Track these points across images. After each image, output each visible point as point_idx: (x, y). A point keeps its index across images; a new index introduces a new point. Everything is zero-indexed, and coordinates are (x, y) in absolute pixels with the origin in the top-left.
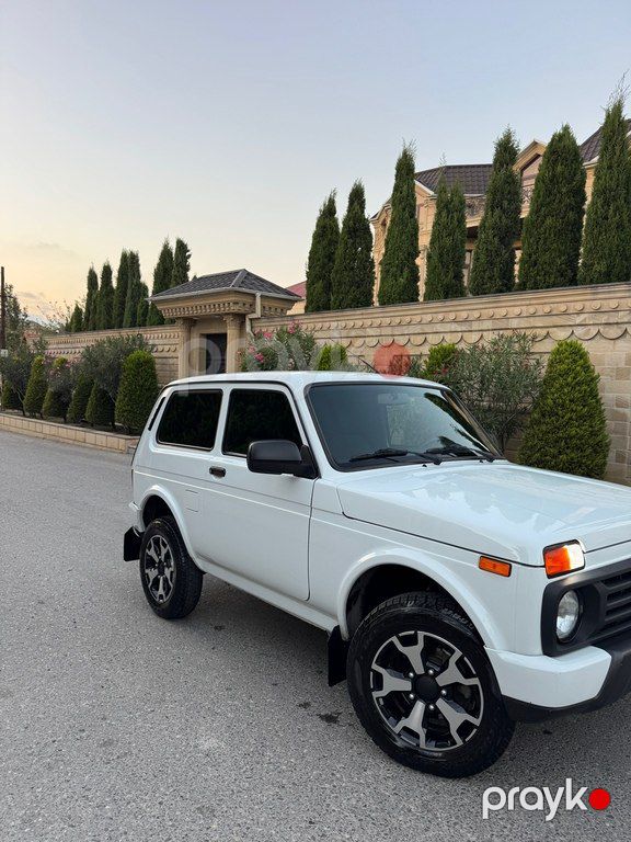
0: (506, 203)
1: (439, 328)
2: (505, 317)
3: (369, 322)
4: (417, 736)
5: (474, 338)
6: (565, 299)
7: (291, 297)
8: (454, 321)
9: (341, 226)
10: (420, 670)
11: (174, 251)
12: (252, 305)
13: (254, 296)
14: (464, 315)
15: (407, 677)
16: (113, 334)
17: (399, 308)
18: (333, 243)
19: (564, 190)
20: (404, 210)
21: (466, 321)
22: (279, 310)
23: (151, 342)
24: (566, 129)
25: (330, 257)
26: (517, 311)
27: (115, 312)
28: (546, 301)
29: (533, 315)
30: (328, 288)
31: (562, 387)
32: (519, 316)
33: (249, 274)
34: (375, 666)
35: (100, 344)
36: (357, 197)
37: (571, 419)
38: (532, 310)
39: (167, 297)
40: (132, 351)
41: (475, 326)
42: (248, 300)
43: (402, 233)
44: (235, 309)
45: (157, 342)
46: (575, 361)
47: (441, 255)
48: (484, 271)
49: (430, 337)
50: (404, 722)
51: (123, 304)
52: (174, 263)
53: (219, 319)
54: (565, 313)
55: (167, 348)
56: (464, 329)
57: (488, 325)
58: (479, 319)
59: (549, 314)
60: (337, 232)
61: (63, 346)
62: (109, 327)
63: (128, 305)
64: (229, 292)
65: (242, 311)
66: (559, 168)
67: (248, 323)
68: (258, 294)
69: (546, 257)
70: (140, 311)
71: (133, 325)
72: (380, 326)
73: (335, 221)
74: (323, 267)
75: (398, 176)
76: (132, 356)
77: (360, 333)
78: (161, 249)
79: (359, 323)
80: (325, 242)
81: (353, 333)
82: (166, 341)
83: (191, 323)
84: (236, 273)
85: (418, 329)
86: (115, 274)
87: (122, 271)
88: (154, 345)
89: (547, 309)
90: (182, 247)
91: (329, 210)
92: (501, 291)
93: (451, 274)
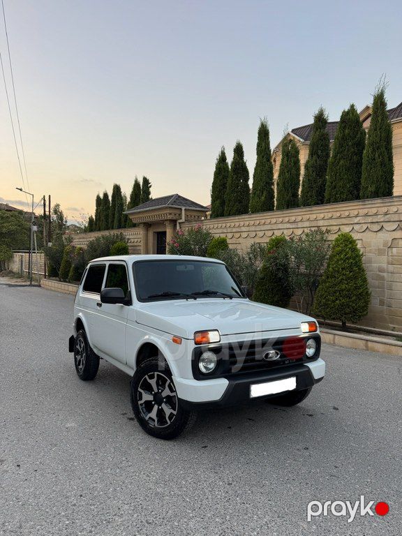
0: (320, 152)
1: (280, 226)
2: (316, 219)
3: (242, 224)
4: (154, 420)
5: (299, 232)
6: (348, 208)
7: (203, 209)
8: (288, 222)
9: (230, 167)
10: (156, 390)
11: (141, 184)
12: (180, 215)
13: (181, 209)
14: (293, 219)
15: (151, 393)
16: (106, 233)
17: (261, 215)
18: (225, 177)
19: (350, 144)
20: (263, 157)
21: (295, 222)
22: (196, 217)
23: (128, 237)
24: (352, 106)
25: (224, 185)
26: (322, 215)
27: (110, 220)
28: (337, 210)
29: (331, 218)
30: (223, 203)
31: (338, 260)
32: (323, 219)
33: (179, 197)
34: (139, 389)
35: (98, 239)
36: (239, 150)
37: (342, 279)
38: (330, 215)
39: (135, 211)
40: (115, 242)
41: (300, 225)
42: (178, 212)
43: (262, 171)
44: (169, 217)
45: (131, 237)
46: (346, 245)
47: (284, 183)
48: (308, 193)
49: (276, 232)
50: (150, 415)
51: (114, 215)
52: (141, 191)
53: (162, 223)
54: (348, 216)
55: (136, 240)
56: (294, 226)
57: (307, 224)
58: (301, 221)
59: (340, 217)
60: (228, 171)
61: (81, 240)
62: (107, 228)
63: (116, 216)
64: (166, 208)
65: (174, 218)
66: (347, 131)
67: (178, 225)
68: (183, 208)
69: (341, 184)
70: (123, 220)
71: (120, 227)
72: (248, 226)
73: (227, 164)
74: (220, 191)
75: (259, 138)
76: (116, 245)
77: (238, 230)
78: (133, 183)
79: (237, 224)
80: (221, 177)
81: (234, 230)
82: (135, 237)
83: (148, 225)
84: (172, 196)
85: (269, 227)
86: (110, 198)
87: (113, 196)
88: (129, 239)
89: (338, 214)
90: (146, 181)
91: (222, 158)
92: (318, 204)
93: (290, 194)
